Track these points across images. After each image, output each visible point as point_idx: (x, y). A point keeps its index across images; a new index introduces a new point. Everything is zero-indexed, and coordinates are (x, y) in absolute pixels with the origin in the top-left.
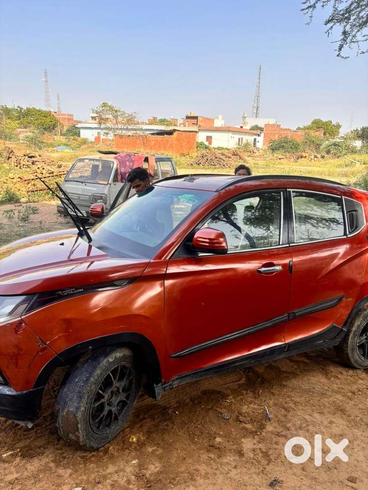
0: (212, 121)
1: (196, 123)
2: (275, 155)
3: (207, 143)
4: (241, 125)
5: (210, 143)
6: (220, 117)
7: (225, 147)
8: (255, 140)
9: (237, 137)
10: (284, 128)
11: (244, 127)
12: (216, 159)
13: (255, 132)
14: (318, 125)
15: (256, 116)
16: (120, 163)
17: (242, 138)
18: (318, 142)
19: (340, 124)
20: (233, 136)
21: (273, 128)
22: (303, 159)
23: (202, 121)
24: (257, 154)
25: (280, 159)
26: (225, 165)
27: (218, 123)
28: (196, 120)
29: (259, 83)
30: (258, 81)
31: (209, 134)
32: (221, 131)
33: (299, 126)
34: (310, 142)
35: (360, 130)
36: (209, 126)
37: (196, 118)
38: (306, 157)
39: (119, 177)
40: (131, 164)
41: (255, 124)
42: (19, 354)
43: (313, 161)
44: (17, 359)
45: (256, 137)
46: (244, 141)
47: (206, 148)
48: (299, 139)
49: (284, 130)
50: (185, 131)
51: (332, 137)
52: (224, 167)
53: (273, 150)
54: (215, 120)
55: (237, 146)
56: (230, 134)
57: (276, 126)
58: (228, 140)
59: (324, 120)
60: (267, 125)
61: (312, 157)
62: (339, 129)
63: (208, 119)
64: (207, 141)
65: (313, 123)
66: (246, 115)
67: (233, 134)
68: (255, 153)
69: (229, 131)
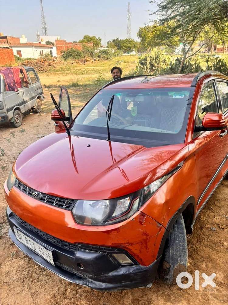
0: (18, 39)
1: (6, 41)
2: (68, 61)
3: (18, 56)
4: (39, 41)
5: (21, 55)
6: (23, 36)
7: (32, 58)
8: (51, 51)
9: (39, 50)
10: (69, 42)
11: (41, 43)
12: (35, 67)
13: (49, 46)
14: (88, 39)
15: (46, 35)
16: (4, 75)
17: (42, 51)
18: (91, 51)
19: (101, 39)
20: (36, 49)
21: (62, 43)
22: (88, 62)
23: (10, 40)
24: (56, 61)
25: (72, 63)
26: (43, 70)
27: (23, 41)
28: (6, 39)
29: (43, 11)
30: (42, 9)
31: (19, 49)
32: (27, 46)
33: (75, 41)
34: (87, 51)
35: (112, 41)
36: (16, 43)
37: (6, 37)
38: (89, 61)
39: (7, 87)
40: (12, 75)
41: (48, 40)
42: (147, 239)
43: (94, 63)
44: (146, 244)
45: (51, 49)
46: (44, 53)
47: (19, 59)
48: (80, 49)
49: (68, 43)
50: (4, 48)
51: (97, 47)
52: (42, 72)
53: (66, 58)
54: (20, 39)
55: (40, 56)
56: (34, 48)
57: (63, 41)
58: (33, 53)
59: (91, 36)
60: (57, 41)
61: (93, 60)
62: (100, 41)
63: (14, 38)
64: (18, 54)
65: (84, 38)
66: (39, 34)
67: (35, 48)
68: (55, 60)
69: (33, 46)
